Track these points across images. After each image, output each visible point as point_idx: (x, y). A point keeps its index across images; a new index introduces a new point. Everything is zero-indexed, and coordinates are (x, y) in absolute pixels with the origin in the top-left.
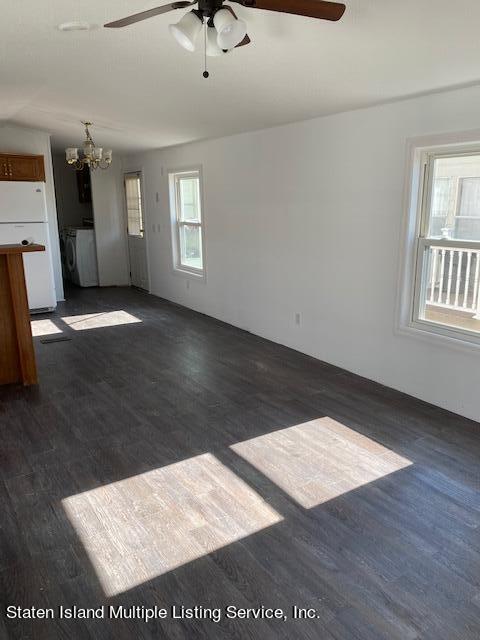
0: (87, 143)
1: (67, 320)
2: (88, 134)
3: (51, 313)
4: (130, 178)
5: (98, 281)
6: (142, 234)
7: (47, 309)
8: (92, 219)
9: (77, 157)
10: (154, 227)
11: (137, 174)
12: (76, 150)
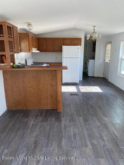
0: (93, 33)
1: (80, 87)
2: (94, 30)
3: (77, 84)
4: (108, 44)
5: (94, 75)
6: (109, 62)
7: (76, 83)
8: (95, 56)
9: (89, 37)
10: (113, 60)
11: (111, 43)
12: (89, 35)
